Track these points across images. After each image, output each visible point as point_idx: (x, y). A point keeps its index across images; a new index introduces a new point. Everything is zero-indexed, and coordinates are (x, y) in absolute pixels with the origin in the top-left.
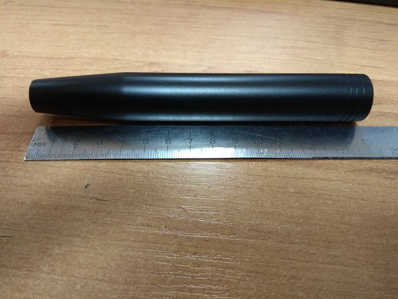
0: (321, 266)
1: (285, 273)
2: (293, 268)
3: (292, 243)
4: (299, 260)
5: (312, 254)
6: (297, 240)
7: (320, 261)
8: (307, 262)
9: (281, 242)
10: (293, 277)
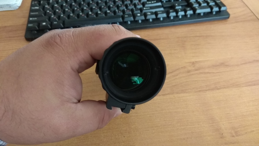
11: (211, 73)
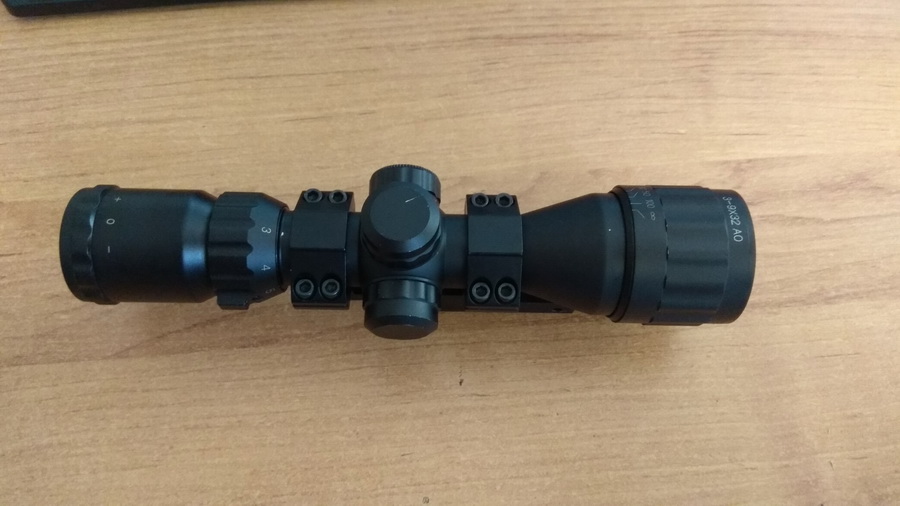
11: (809, 219)
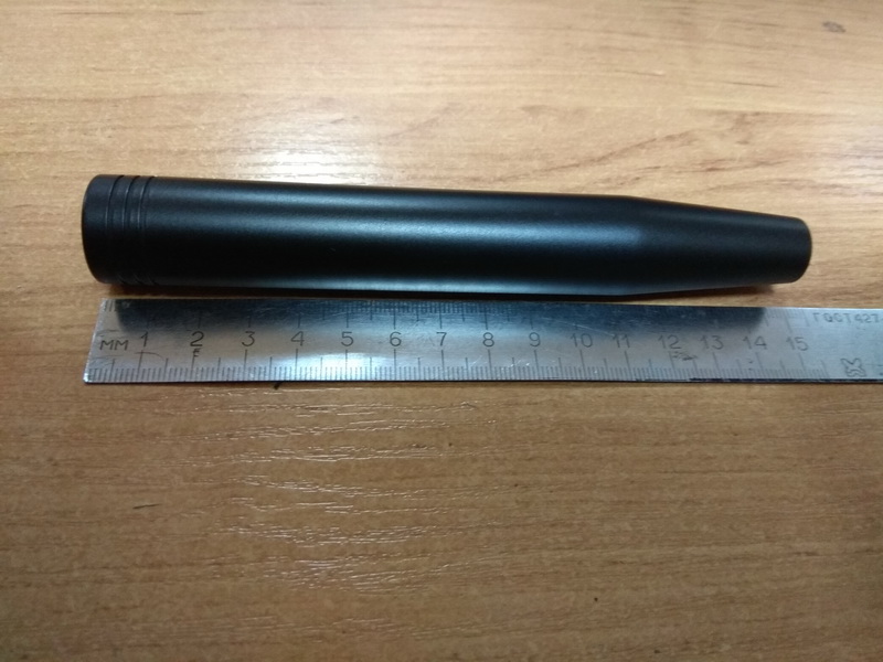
0: (728, 476)
1: (673, 496)
2: (684, 486)
3: (674, 444)
4: (691, 472)
5: (710, 458)
6: (683, 438)
7: (727, 468)
8: (705, 473)
9: (656, 444)
10: (687, 501)
